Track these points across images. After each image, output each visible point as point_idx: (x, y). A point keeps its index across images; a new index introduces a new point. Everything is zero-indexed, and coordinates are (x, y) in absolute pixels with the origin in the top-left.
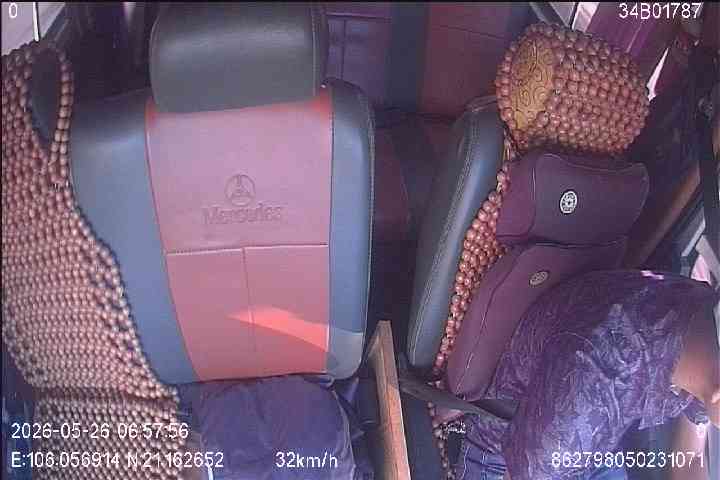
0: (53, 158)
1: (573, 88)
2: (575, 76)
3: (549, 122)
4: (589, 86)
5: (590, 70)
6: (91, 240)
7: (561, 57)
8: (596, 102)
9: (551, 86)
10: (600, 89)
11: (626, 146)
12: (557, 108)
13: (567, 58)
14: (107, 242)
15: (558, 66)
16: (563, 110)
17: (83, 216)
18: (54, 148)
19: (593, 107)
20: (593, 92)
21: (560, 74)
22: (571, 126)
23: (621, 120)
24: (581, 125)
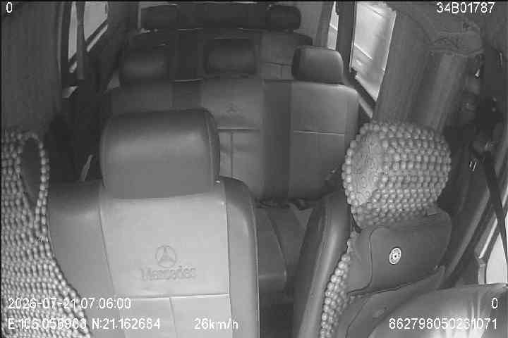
0: (37, 218)
1: (396, 167)
2: (397, 158)
3: (381, 197)
4: (408, 162)
5: (408, 150)
6: (64, 283)
7: (386, 145)
8: (413, 173)
9: (380, 171)
10: (415, 163)
11: (436, 199)
12: (386, 184)
13: (390, 145)
14: (74, 287)
15: (384, 154)
16: (391, 185)
17: (58, 265)
18: (37, 211)
19: (411, 177)
20: (411, 166)
21: (387, 159)
22: (397, 196)
23: (431, 181)
24: (403, 193)
